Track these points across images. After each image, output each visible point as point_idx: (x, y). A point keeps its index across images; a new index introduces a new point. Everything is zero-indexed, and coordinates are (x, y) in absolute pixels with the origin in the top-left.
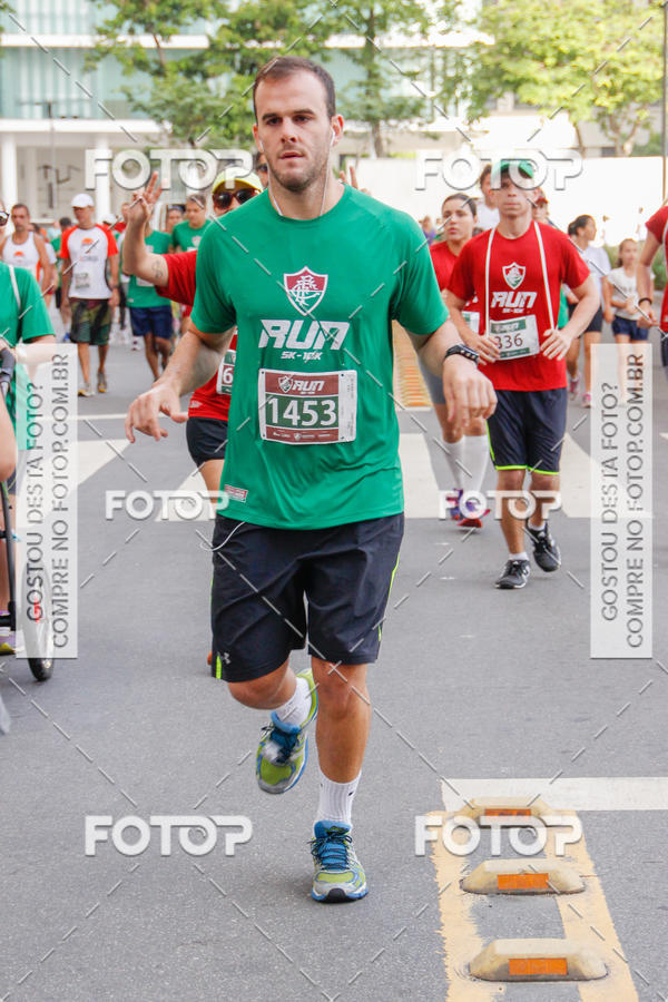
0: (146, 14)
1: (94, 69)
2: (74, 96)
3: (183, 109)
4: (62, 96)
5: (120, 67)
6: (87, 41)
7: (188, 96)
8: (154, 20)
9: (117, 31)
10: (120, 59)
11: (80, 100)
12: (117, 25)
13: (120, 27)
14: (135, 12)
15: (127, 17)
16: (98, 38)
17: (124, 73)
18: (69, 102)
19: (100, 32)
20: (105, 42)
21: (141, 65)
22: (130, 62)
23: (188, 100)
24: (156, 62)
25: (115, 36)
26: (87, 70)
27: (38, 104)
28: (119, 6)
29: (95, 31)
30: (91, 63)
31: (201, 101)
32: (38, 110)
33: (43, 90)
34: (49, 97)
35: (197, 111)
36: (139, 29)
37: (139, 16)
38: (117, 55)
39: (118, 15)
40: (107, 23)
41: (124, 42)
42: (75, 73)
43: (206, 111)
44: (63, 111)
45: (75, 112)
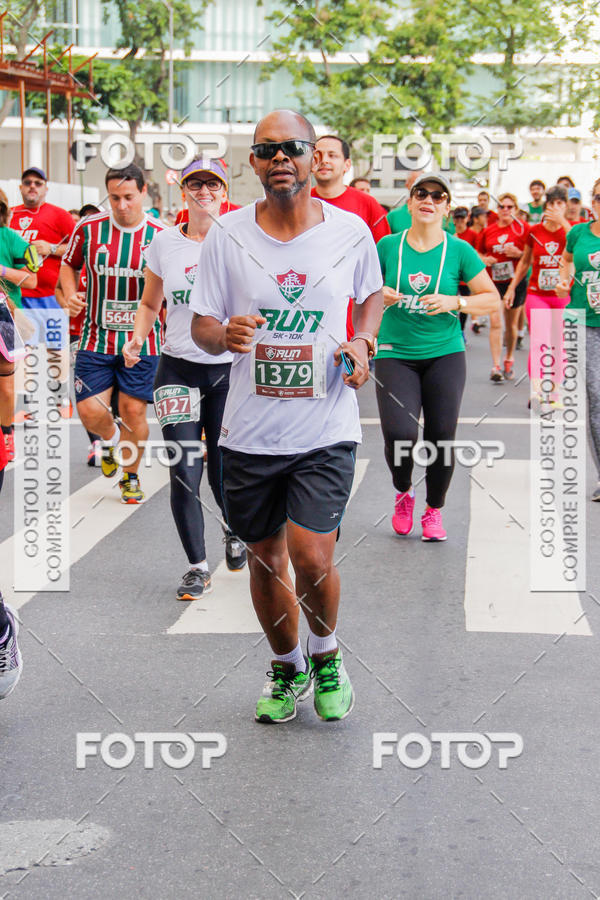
0: (315, 32)
1: (268, 79)
2: (249, 103)
3: (348, 113)
4: (239, 103)
5: (291, 78)
6: (264, 56)
7: (354, 101)
8: (322, 37)
9: (290, 46)
10: (291, 71)
11: (254, 107)
12: (290, 41)
13: (293, 43)
14: (307, 30)
15: (299, 34)
16: (273, 53)
17: (294, 83)
18: (244, 109)
19: (276, 47)
20: (280, 57)
21: (309, 76)
22: (300, 74)
23: (354, 105)
24: (323, 74)
25: (288, 51)
26: (262, 80)
27: (219, 110)
28: (292, 25)
29: (271, 48)
30: (266, 74)
31: (365, 105)
32: (219, 115)
33: (224, 98)
34: (228, 104)
35: (361, 114)
36: (309, 45)
37: (309, 33)
38: (288, 67)
39: (291, 33)
40: (282, 39)
41: (295, 57)
42: (251, 84)
43: (369, 114)
44: (239, 116)
45: (249, 118)
